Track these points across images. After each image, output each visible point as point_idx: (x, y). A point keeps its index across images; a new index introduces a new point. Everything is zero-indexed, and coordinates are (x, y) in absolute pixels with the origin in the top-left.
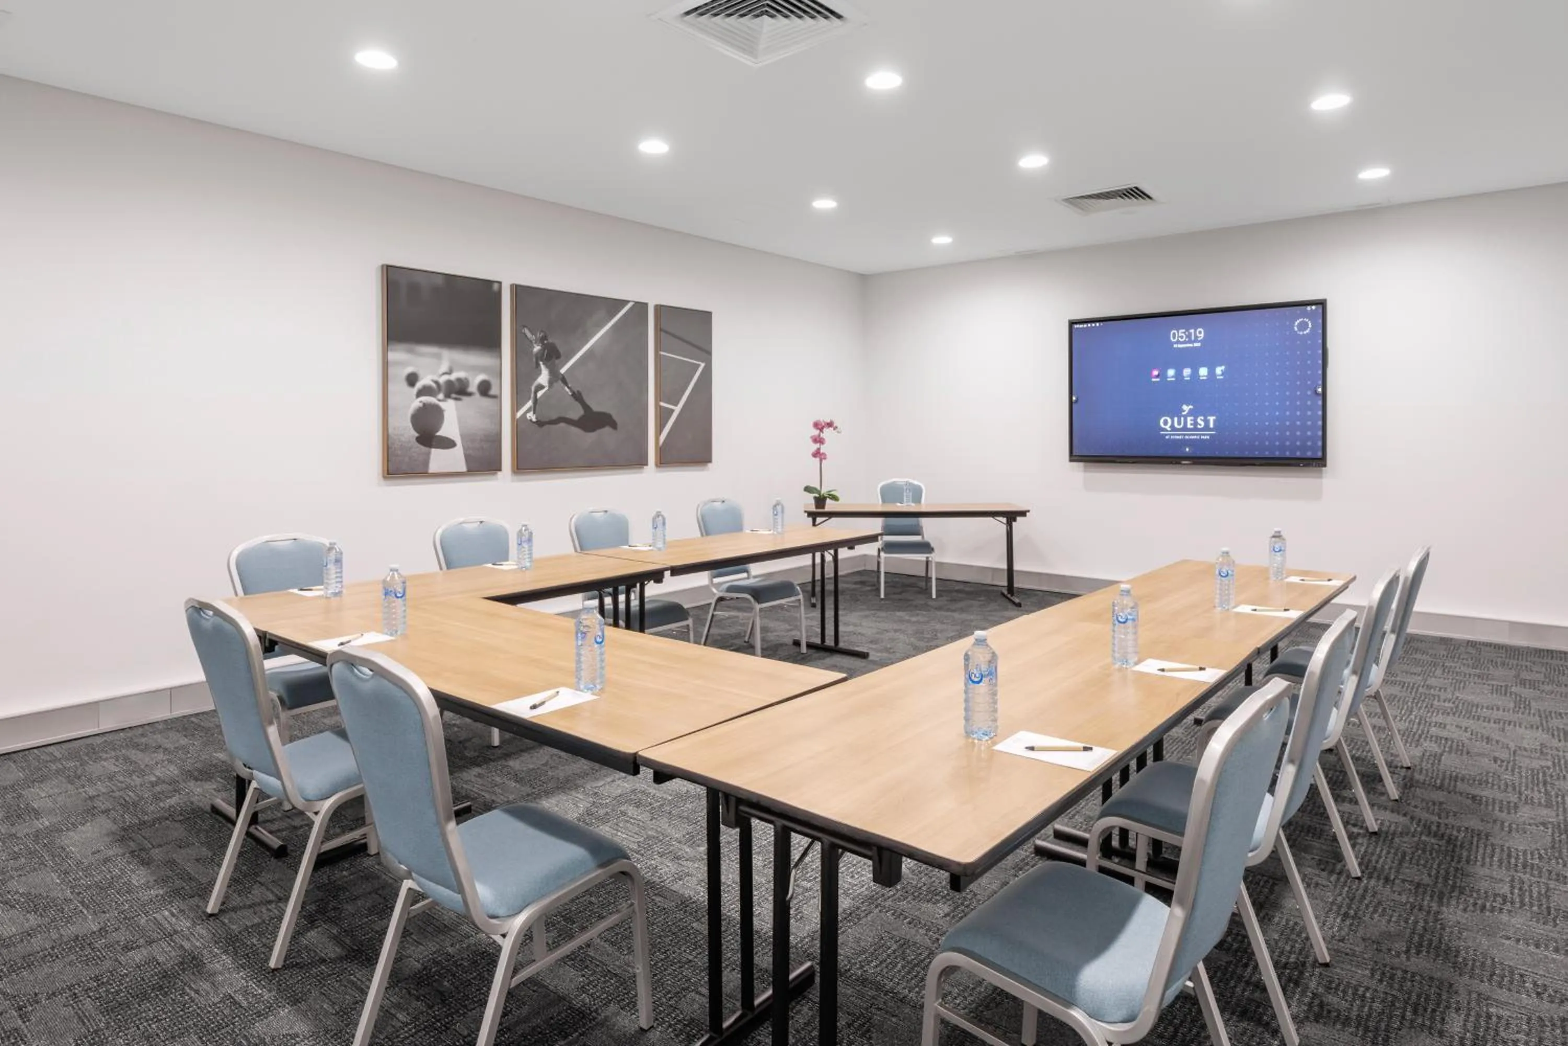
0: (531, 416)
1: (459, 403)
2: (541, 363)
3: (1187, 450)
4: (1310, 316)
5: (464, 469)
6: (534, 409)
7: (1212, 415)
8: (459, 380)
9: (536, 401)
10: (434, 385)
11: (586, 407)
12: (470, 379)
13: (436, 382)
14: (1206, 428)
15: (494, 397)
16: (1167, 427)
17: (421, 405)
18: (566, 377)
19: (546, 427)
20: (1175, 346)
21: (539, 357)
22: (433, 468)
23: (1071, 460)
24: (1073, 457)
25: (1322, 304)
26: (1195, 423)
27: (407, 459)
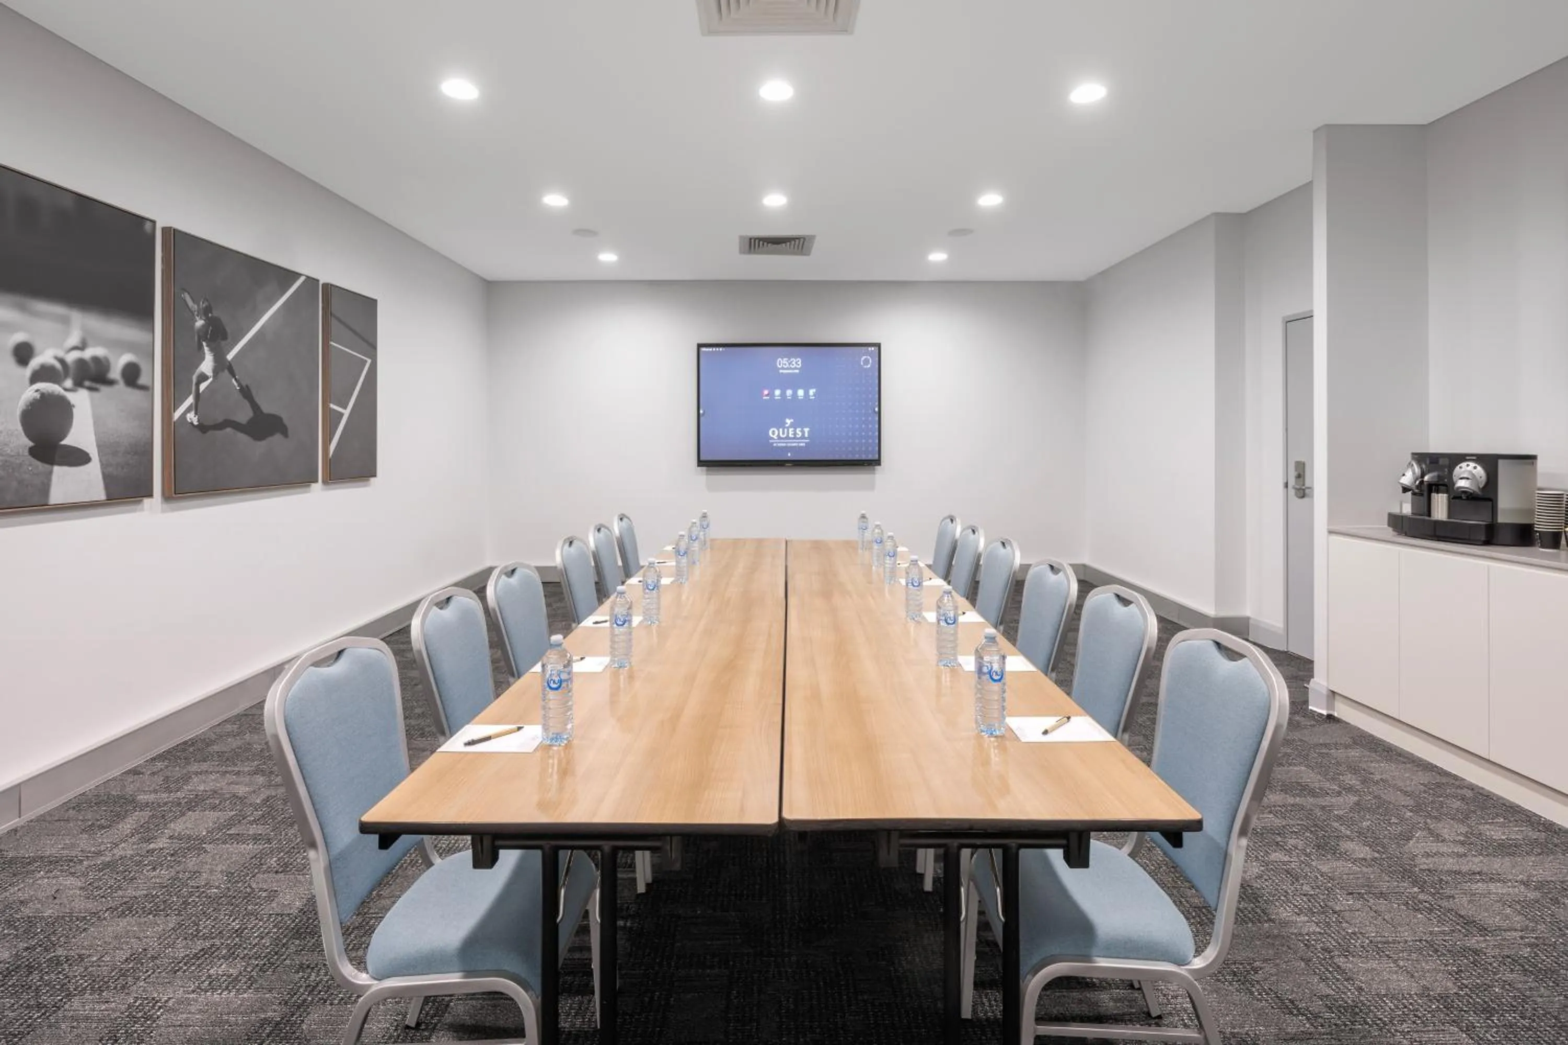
0: (192, 417)
1: (95, 394)
2: (204, 344)
3: (789, 455)
4: (870, 354)
5: (101, 495)
6: (196, 407)
7: (806, 427)
8: (96, 359)
9: (198, 396)
10: (58, 365)
11: (255, 406)
12: (112, 360)
13: (62, 361)
14: (803, 437)
15: (144, 388)
16: (775, 437)
17: (38, 395)
18: (233, 365)
19: (210, 433)
20: (781, 371)
21: (203, 335)
22: (56, 496)
23: (699, 466)
24: (701, 463)
25: (878, 346)
26: (795, 434)
27: (14, 484)
